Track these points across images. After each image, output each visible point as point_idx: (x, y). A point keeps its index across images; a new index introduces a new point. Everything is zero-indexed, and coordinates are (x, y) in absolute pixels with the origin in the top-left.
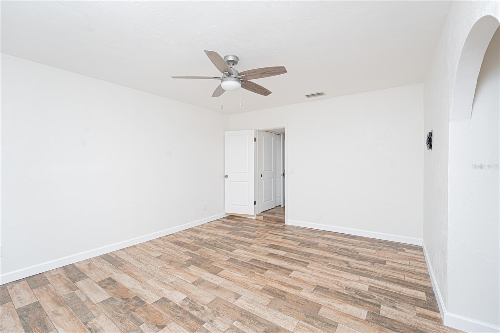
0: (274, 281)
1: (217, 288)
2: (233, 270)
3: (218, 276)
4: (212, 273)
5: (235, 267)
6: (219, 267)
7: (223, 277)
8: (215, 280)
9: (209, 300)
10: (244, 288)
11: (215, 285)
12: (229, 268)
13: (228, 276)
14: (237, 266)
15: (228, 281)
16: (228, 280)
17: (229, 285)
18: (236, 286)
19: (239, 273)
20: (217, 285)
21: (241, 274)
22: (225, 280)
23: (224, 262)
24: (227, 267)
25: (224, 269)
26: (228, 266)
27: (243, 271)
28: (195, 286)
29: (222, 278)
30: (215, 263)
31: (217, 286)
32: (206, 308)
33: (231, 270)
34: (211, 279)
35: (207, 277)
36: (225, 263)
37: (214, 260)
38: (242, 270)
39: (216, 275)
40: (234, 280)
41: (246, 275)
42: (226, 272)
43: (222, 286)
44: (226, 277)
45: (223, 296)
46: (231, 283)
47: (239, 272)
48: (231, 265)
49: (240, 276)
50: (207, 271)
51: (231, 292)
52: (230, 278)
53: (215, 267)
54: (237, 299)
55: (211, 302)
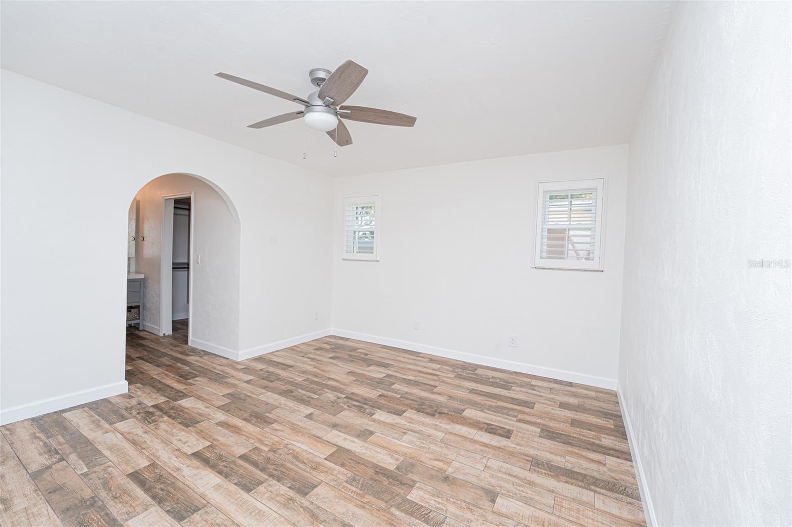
0: (247, 435)
1: (335, 426)
2: (306, 456)
3: (336, 443)
4: (348, 450)
5: (301, 465)
6: (335, 463)
7: (327, 442)
8: (339, 438)
9: (344, 413)
10: (298, 425)
11: (339, 429)
12: (313, 462)
13: (319, 444)
14: (297, 466)
15: (319, 435)
16: (318, 437)
17: (319, 429)
18: (308, 427)
19: (298, 450)
20: (336, 430)
21: (295, 448)
22: (324, 438)
23: (322, 479)
24: (319, 464)
25: (326, 459)
26: (316, 467)
27: (288, 454)
28: (367, 428)
29: (329, 441)
30: (345, 479)
31: (336, 428)
32: (345, 407)
33: (310, 456)
34: (345, 438)
35: (354, 442)
36: (322, 477)
37: (349, 486)
38: (290, 456)
39: (338, 446)
40: (310, 437)
41: (286, 445)
42: (320, 453)
43: (329, 429)
44: (321, 442)
45: (327, 417)
46: (315, 432)
47: (297, 453)
48: (308, 469)
49: (297, 444)
50: (357, 454)
51: (317, 421)
52: (316, 440)
53: (342, 465)
54: (311, 414)
55: (341, 411)
